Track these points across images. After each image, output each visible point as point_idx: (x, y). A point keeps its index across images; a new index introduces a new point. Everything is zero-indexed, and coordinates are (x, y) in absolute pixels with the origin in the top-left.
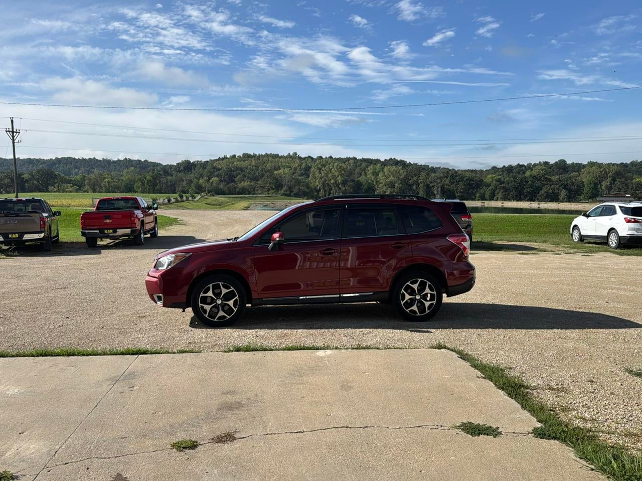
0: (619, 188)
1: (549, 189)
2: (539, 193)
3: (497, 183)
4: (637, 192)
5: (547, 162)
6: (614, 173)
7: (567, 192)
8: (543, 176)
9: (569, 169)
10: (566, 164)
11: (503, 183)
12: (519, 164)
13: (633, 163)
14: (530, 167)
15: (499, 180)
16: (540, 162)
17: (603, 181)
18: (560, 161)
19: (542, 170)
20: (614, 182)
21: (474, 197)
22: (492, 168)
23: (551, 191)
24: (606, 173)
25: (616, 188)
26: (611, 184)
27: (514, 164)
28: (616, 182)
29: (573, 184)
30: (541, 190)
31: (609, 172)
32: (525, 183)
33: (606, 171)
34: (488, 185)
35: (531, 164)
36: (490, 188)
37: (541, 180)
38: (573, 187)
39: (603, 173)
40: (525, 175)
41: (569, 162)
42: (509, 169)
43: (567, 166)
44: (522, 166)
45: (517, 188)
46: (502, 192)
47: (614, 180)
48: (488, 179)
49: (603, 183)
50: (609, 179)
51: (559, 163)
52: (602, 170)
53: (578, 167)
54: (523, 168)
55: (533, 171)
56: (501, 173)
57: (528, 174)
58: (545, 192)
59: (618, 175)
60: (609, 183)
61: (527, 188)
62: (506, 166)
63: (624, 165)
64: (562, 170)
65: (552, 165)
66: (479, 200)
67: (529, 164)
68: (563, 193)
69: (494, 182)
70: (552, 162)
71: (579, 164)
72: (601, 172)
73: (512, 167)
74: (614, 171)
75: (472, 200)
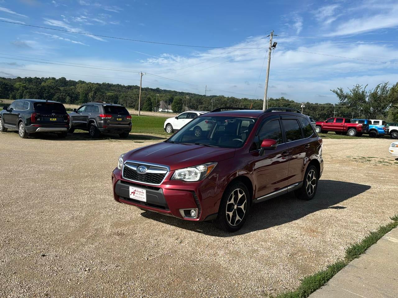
0: (99, 98)
1: (60, 96)
2: (53, 97)
3: (23, 88)
4: (109, 101)
5: (54, 78)
6: (96, 89)
7: (70, 98)
8: (55, 87)
9: (68, 84)
10: (66, 80)
11: (28, 89)
12: (36, 77)
13: (103, 84)
14: (43, 80)
15: (25, 87)
16: (50, 78)
17: (89, 93)
18: (62, 78)
19: (52, 83)
20: (96, 94)
21: (8, 97)
22: (17, 78)
23: (61, 96)
24: (91, 88)
25: (98, 97)
26: (94, 95)
27: (33, 77)
28: (97, 94)
29: (73, 93)
30: (55, 95)
31: (92, 88)
32: (43, 90)
33: (91, 87)
34: (18, 90)
35: (44, 78)
36: (19, 91)
37: (54, 89)
38: (73, 95)
39: (89, 88)
40: (41, 85)
41: (68, 79)
42: (30, 80)
43: (66, 82)
44: (39, 78)
45: (39, 93)
46: (29, 95)
47: (95, 93)
48: (17, 85)
49: (89, 94)
50: (93, 92)
51: (61, 79)
52: (88, 86)
53: (73, 83)
54: (39, 80)
55: (47, 83)
56: (25, 82)
57: (43, 84)
58: (57, 97)
59: (98, 90)
60: (92, 95)
61: (46, 94)
62: (28, 78)
63: (99, 85)
64: (63, 84)
65: (57, 80)
66: (12, 99)
67: (43, 78)
68: (68, 99)
69: (21, 88)
70: (57, 78)
71: (74, 81)
72: (88, 87)
73: (32, 79)
74: (95, 88)
75: (7, 99)
